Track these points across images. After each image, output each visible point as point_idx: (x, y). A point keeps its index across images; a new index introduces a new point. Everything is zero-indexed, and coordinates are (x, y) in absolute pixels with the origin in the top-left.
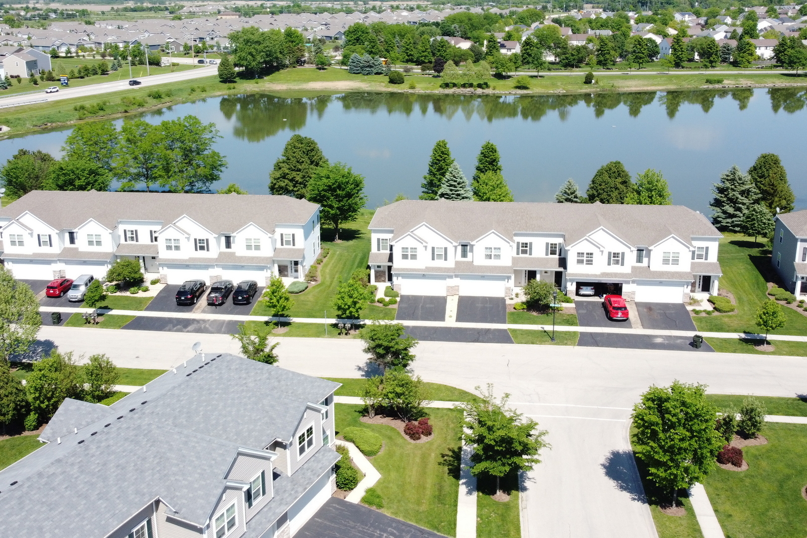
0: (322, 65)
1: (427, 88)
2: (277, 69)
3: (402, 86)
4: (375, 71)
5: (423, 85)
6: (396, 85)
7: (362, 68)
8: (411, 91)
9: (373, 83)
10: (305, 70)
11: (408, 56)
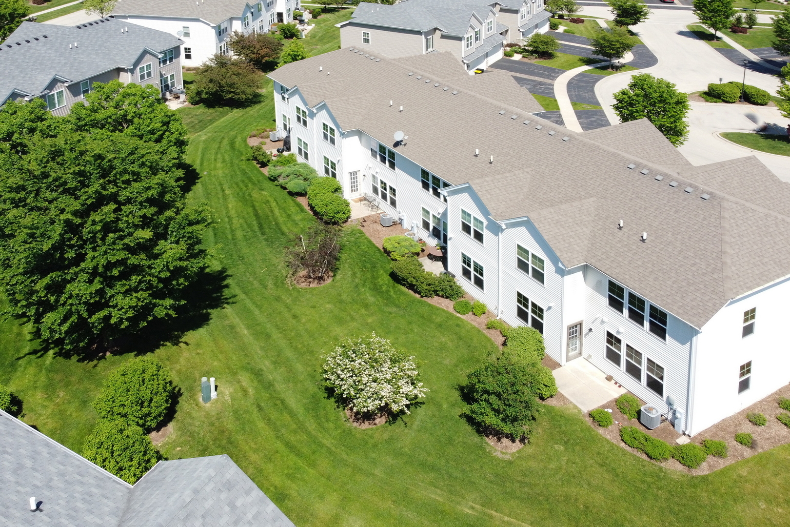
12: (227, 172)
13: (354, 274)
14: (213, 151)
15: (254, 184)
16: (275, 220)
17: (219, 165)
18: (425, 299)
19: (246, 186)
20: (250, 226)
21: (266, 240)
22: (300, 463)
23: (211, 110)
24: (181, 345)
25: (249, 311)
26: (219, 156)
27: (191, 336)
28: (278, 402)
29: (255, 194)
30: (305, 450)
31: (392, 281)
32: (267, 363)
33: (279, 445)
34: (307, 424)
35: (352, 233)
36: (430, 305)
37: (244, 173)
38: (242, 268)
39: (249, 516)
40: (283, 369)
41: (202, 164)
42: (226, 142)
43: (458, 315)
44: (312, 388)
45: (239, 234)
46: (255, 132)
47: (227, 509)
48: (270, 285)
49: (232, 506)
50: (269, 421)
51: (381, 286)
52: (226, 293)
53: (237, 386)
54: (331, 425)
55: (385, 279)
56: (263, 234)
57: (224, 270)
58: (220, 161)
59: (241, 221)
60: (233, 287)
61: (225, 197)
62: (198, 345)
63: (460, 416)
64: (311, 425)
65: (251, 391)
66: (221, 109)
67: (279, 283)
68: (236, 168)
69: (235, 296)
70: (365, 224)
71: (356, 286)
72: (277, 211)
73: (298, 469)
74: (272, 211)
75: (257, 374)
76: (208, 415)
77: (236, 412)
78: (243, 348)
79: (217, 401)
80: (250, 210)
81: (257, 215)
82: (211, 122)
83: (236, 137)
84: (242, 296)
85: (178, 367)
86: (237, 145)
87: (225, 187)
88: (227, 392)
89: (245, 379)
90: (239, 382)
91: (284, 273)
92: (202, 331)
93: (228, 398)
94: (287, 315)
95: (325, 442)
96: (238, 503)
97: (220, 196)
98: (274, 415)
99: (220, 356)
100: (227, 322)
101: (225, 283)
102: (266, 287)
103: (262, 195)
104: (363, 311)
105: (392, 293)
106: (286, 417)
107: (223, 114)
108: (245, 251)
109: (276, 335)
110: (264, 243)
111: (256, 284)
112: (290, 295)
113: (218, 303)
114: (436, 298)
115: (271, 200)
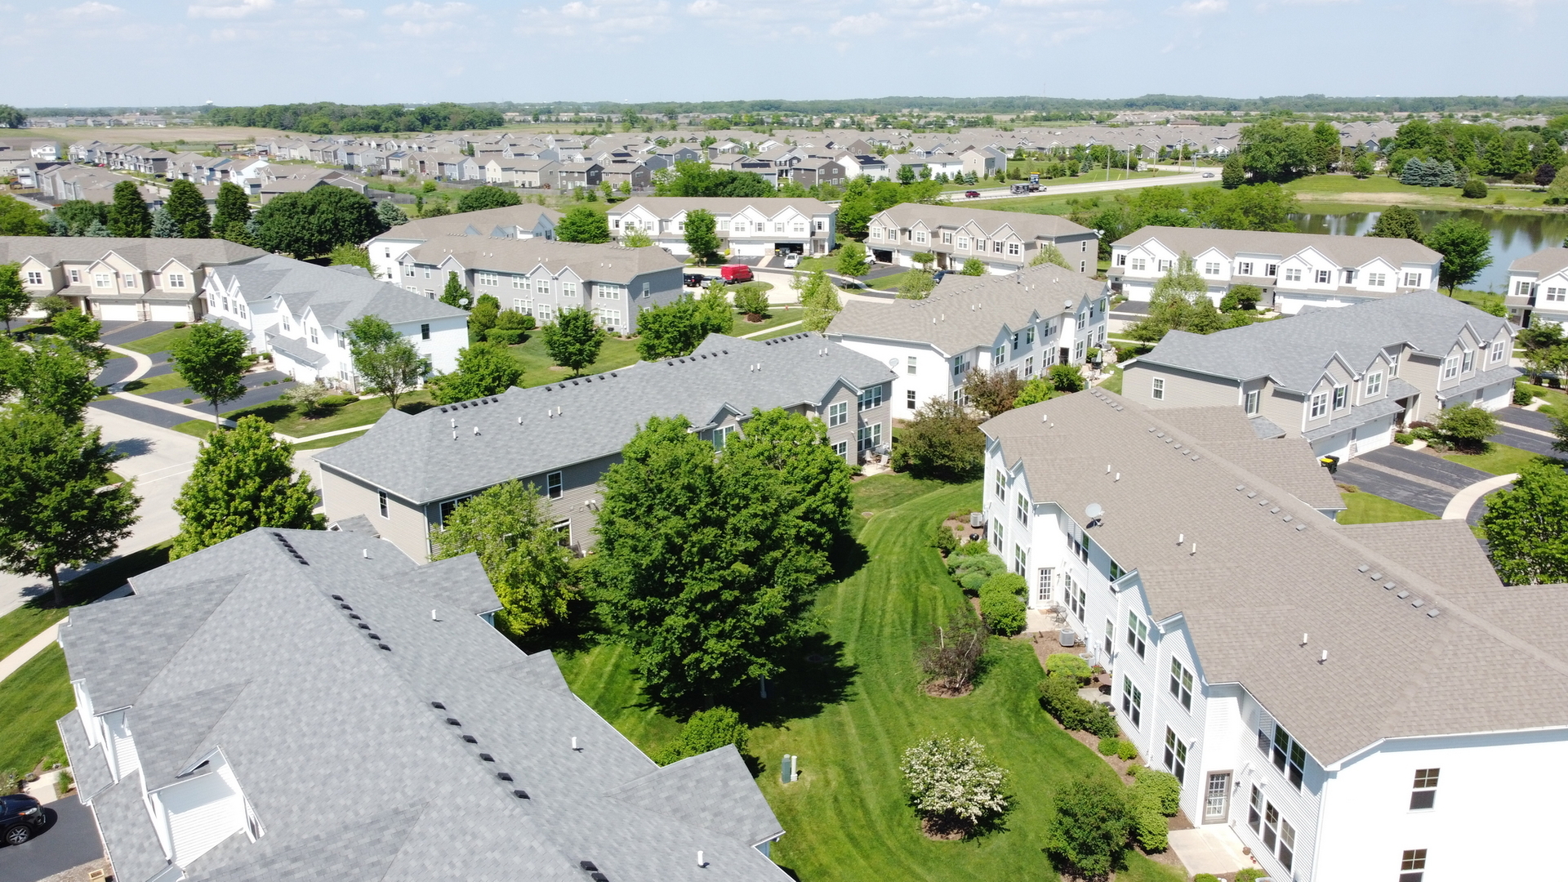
0: (1363, 173)
1: (1524, 205)
2: (1299, 175)
3: (1483, 200)
4: (1441, 182)
5: (1517, 200)
6: (1474, 200)
7: (1421, 177)
8: (1497, 207)
9: (1438, 197)
10: (1337, 178)
11: (1493, 164)
12: (902, 558)
13: (998, 691)
14: (897, 533)
15: (927, 576)
16: (935, 619)
17: (897, 549)
18: (1069, 731)
19: (917, 578)
20: (902, 623)
21: (914, 641)
22: (854, 852)
23: (917, 482)
24: (782, 729)
25: (863, 711)
26: (901, 539)
27: (795, 724)
28: (858, 800)
29: (923, 588)
30: (866, 845)
31: (1039, 706)
32: (863, 764)
33: (841, 835)
34: (878, 824)
35: (1019, 648)
36: (1071, 739)
37: (922, 562)
38: (875, 667)
39: (737, 796)
40: (876, 773)
41: (876, 547)
42: (916, 523)
43: (1100, 755)
44: (897, 794)
45: (887, 631)
46: (955, 513)
47: (720, 783)
48: (898, 689)
49: (725, 783)
50: (840, 813)
51: (1022, 710)
52: (849, 689)
53: (822, 776)
54: (901, 830)
55: (1032, 701)
56: (914, 634)
57: (856, 666)
58: (899, 544)
59: (896, 616)
60: (858, 684)
61: (888, 587)
62: (799, 733)
63: (1043, 850)
64: (881, 826)
65: (834, 784)
66: (930, 482)
67: (909, 688)
68: (915, 554)
69: (856, 694)
70: (1040, 640)
71: (994, 705)
72: (940, 611)
73: (849, 856)
74: (934, 610)
75: (848, 771)
76: (782, 793)
77: (810, 797)
78: (845, 747)
79: (795, 784)
80: (910, 605)
81: (915, 612)
82: (911, 497)
83: (931, 518)
84: (863, 695)
85: (770, 747)
86: (928, 528)
87: (893, 576)
88: (809, 779)
89: (833, 773)
90: (825, 773)
91: (919, 678)
92: (808, 722)
93: (808, 785)
94: (903, 722)
95: (888, 842)
96: (731, 783)
97: (883, 585)
98: (847, 808)
99: (817, 748)
100: (838, 719)
101: (851, 680)
102: (892, 690)
103: (930, 589)
104: (988, 731)
105: (1032, 719)
106: (860, 813)
107: (930, 489)
108: (887, 649)
109: (883, 739)
110: (911, 644)
111: (884, 686)
112: (915, 702)
113: (835, 698)
114: (1083, 732)
115: (940, 596)
